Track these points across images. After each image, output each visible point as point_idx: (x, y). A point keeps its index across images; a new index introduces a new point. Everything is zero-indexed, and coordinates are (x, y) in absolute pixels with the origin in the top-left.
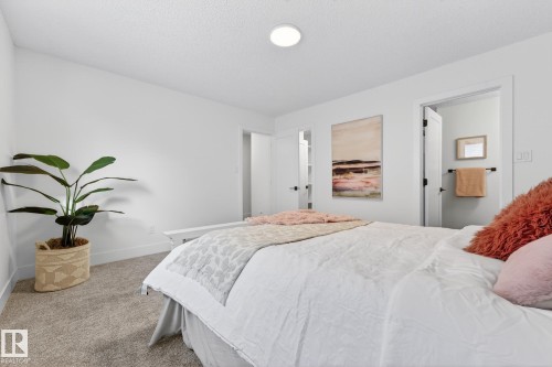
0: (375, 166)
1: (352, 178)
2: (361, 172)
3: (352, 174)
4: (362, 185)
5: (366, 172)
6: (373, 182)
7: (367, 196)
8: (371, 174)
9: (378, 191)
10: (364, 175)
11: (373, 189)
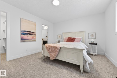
0: (35, 34)
1: (29, 36)
2: (31, 35)
3: (29, 35)
4: (32, 38)
5: (33, 35)
6: (34, 37)
7: (33, 41)
8: (34, 35)
9: (35, 39)
10: (32, 36)
11: (34, 39)
